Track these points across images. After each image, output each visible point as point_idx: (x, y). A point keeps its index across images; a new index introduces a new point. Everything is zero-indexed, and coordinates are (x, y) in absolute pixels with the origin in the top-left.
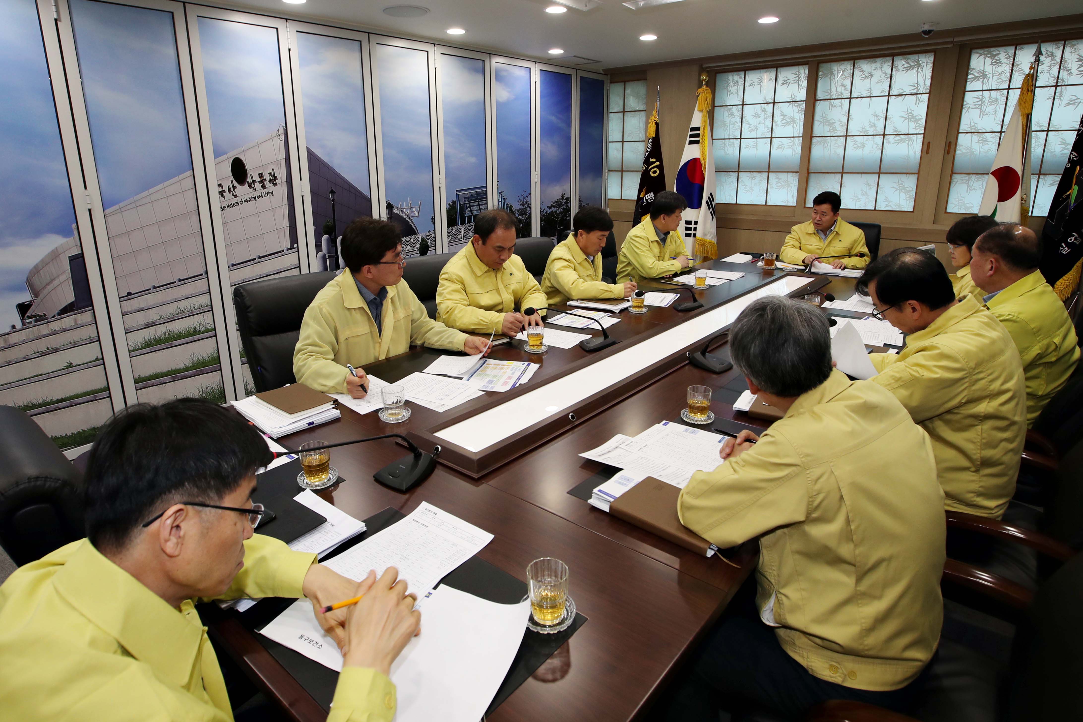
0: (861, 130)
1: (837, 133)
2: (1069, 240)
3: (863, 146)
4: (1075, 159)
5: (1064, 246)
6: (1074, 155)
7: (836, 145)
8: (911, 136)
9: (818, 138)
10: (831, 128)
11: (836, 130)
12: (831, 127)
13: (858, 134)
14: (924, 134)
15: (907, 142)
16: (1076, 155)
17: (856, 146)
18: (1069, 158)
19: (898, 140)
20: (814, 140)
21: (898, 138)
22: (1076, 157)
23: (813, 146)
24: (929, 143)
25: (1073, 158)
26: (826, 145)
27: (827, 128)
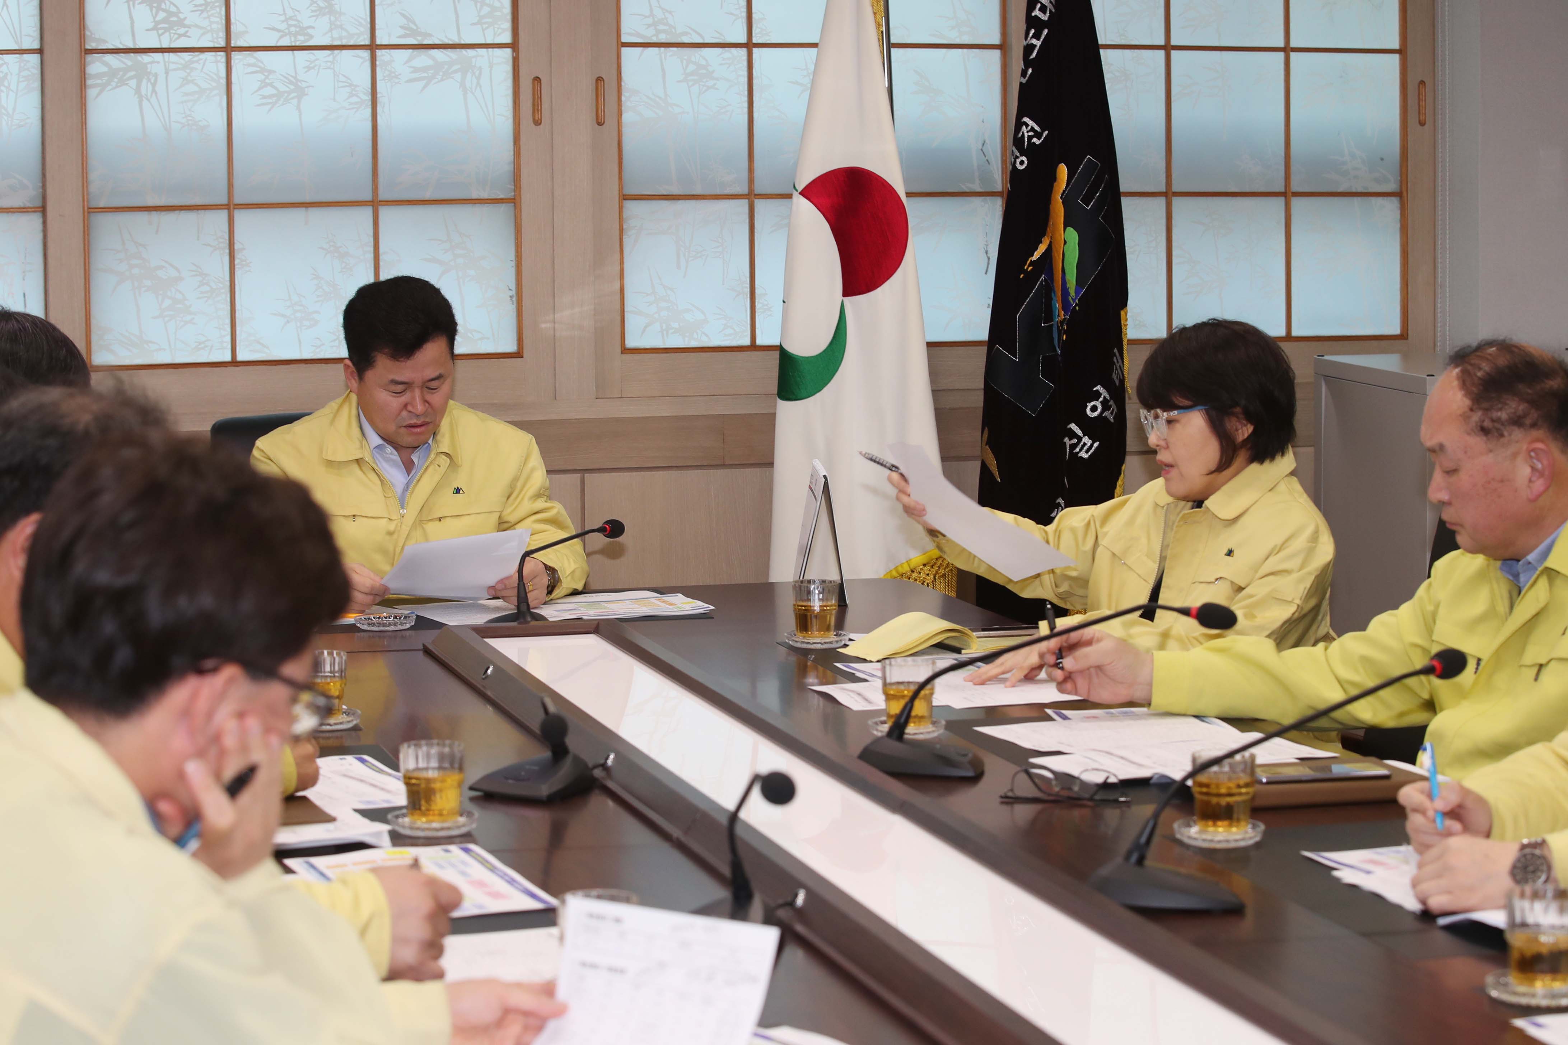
0: (283, 27)
1: (185, 35)
2: (1088, 411)
3: (299, 91)
4: (1035, 140)
5: (1079, 432)
6: (1032, 129)
7: (190, 88)
8: (470, 52)
9: (108, 58)
10: (162, 15)
11: (181, 23)
12: (159, 9)
13: (272, 43)
14: (514, 46)
15: (458, 76)
16: (1037, 128)
17: (268, 91)
18: (1018, 142)
19: (425, 69)
20: (96, 66)
21: (423, 59)
22: (1038, 135)
23: (91, 93)
24: (537, 79)
25: (1030, 138)
26: (146, 88)
27: (143, 15)
